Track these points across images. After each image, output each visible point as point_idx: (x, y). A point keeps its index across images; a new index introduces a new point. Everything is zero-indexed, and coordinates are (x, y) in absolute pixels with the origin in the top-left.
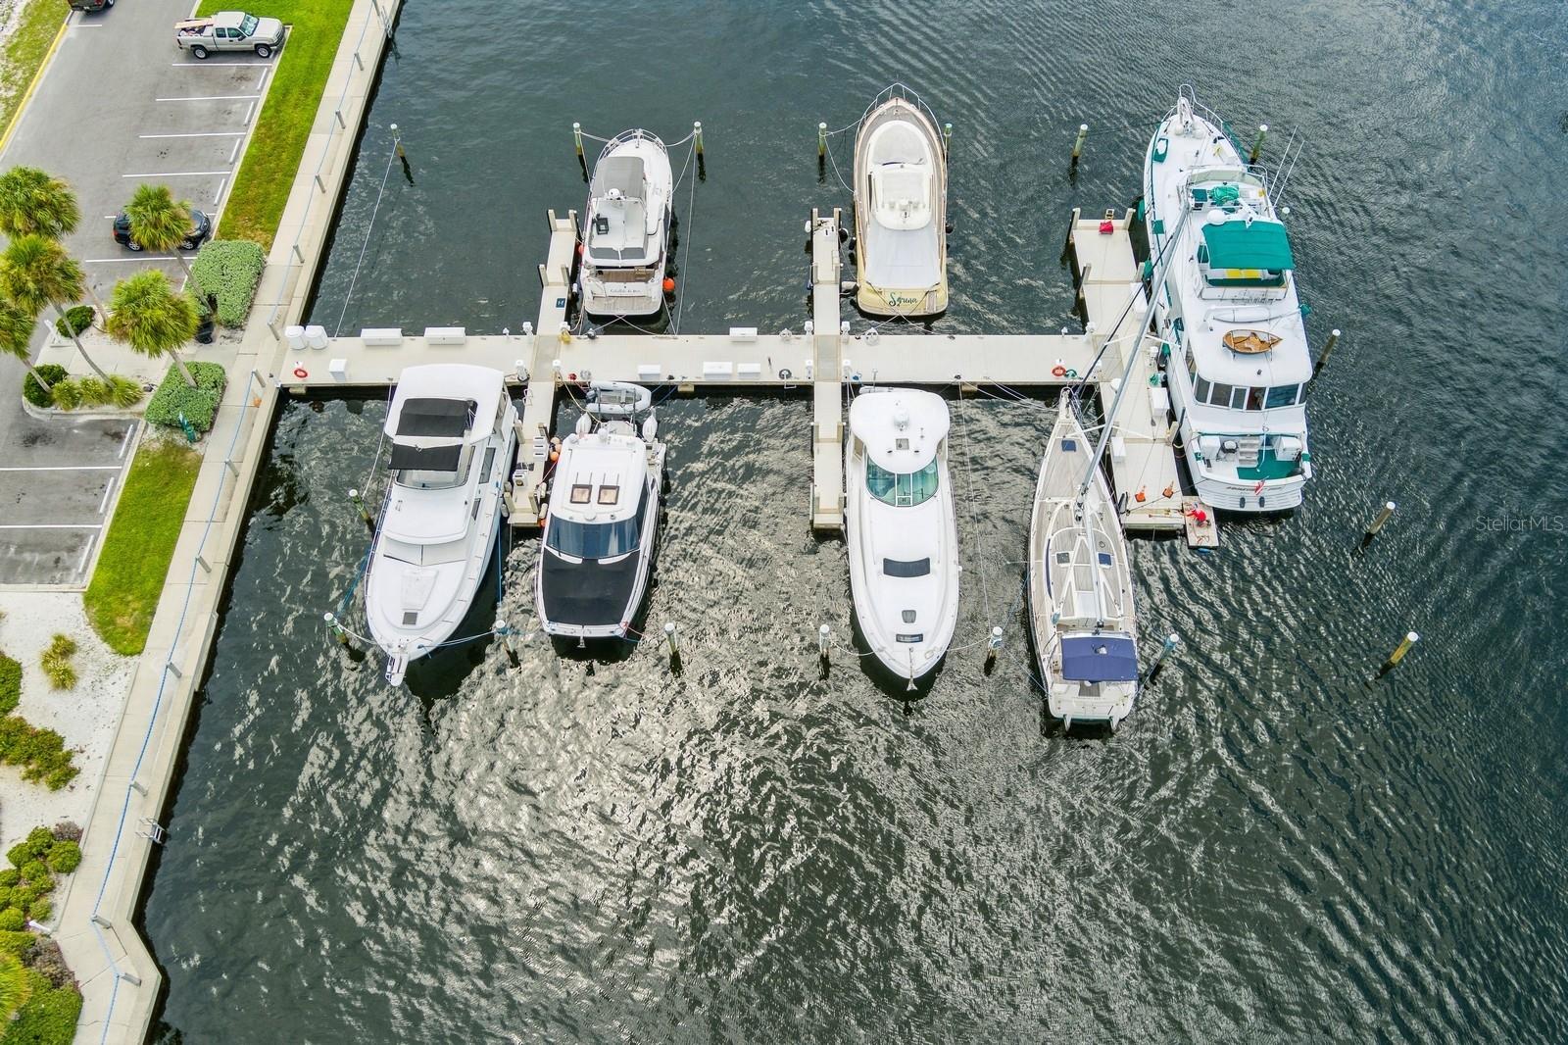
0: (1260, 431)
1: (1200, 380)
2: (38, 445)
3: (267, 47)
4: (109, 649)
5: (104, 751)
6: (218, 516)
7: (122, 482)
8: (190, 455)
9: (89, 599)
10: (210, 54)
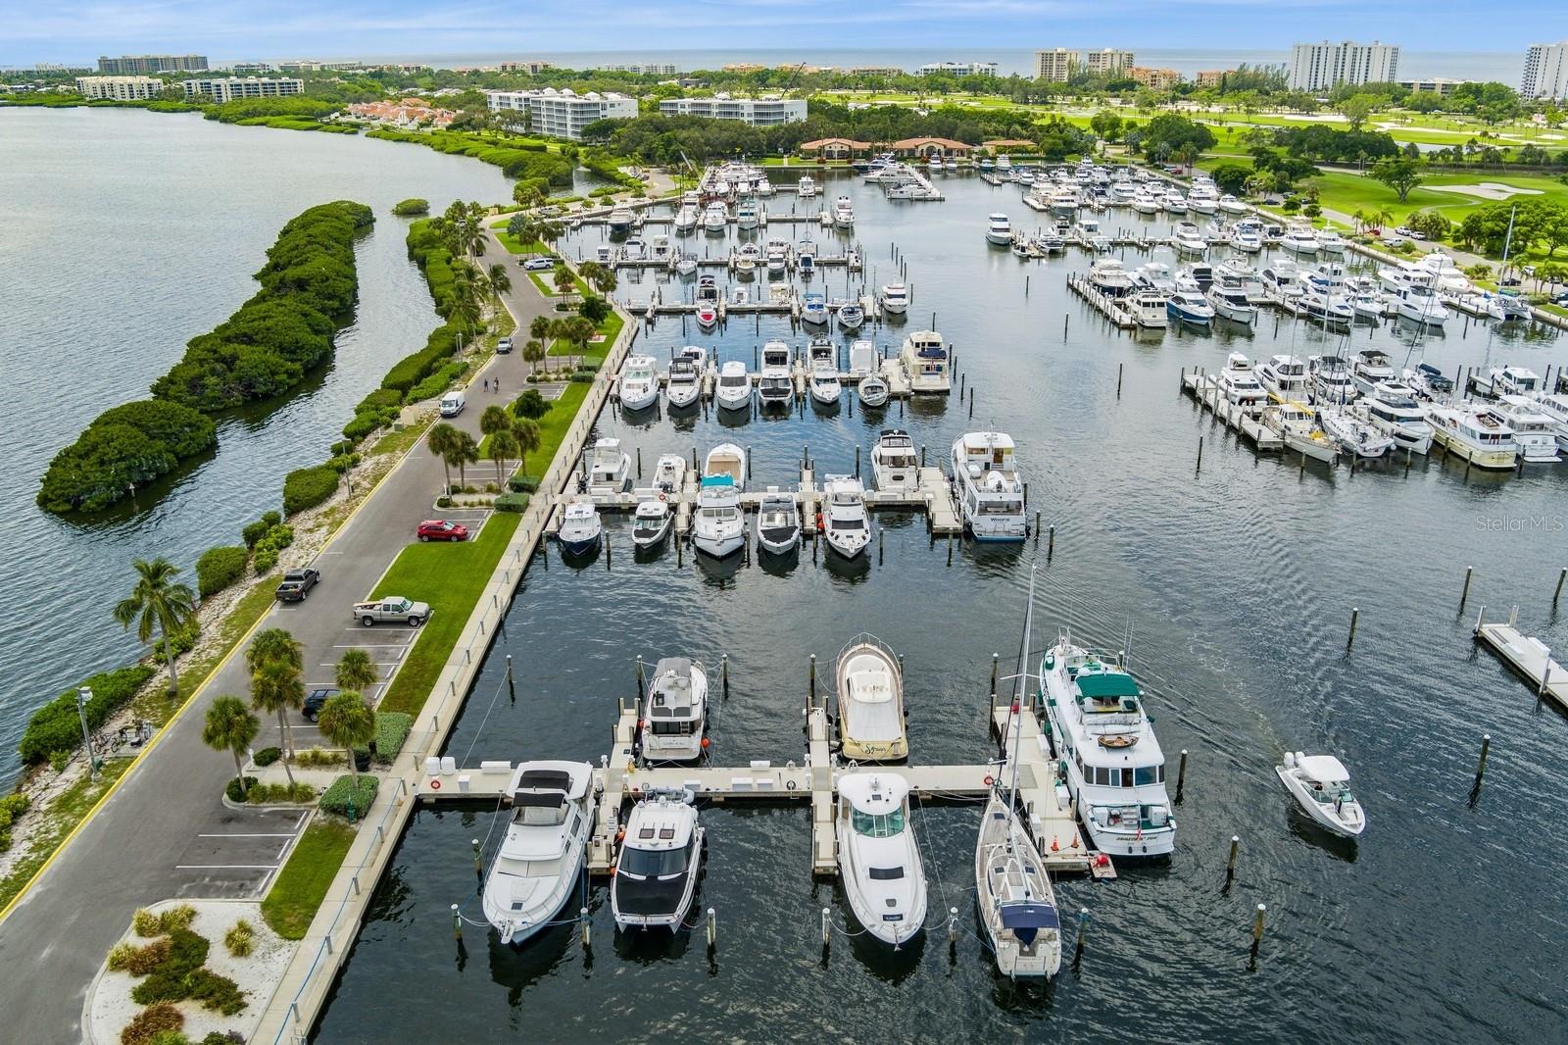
0: (1135, 803)
1: (1086, 766)
2: (233, 823)
3: (417, 618)
4: (277, 935)
5: (268, 994)
6: (367, 863)
7: (296, 843)
8: (349, 830)
9: (265, 906)
10: (375, 623)
